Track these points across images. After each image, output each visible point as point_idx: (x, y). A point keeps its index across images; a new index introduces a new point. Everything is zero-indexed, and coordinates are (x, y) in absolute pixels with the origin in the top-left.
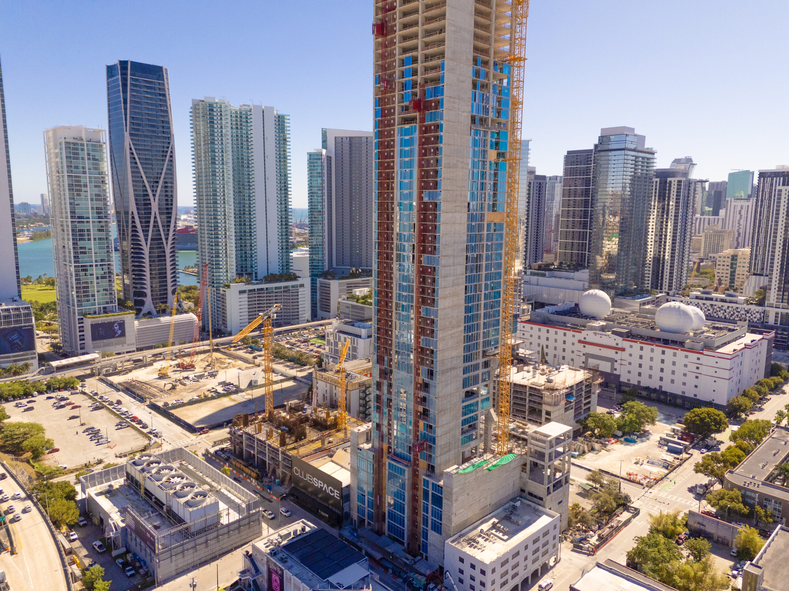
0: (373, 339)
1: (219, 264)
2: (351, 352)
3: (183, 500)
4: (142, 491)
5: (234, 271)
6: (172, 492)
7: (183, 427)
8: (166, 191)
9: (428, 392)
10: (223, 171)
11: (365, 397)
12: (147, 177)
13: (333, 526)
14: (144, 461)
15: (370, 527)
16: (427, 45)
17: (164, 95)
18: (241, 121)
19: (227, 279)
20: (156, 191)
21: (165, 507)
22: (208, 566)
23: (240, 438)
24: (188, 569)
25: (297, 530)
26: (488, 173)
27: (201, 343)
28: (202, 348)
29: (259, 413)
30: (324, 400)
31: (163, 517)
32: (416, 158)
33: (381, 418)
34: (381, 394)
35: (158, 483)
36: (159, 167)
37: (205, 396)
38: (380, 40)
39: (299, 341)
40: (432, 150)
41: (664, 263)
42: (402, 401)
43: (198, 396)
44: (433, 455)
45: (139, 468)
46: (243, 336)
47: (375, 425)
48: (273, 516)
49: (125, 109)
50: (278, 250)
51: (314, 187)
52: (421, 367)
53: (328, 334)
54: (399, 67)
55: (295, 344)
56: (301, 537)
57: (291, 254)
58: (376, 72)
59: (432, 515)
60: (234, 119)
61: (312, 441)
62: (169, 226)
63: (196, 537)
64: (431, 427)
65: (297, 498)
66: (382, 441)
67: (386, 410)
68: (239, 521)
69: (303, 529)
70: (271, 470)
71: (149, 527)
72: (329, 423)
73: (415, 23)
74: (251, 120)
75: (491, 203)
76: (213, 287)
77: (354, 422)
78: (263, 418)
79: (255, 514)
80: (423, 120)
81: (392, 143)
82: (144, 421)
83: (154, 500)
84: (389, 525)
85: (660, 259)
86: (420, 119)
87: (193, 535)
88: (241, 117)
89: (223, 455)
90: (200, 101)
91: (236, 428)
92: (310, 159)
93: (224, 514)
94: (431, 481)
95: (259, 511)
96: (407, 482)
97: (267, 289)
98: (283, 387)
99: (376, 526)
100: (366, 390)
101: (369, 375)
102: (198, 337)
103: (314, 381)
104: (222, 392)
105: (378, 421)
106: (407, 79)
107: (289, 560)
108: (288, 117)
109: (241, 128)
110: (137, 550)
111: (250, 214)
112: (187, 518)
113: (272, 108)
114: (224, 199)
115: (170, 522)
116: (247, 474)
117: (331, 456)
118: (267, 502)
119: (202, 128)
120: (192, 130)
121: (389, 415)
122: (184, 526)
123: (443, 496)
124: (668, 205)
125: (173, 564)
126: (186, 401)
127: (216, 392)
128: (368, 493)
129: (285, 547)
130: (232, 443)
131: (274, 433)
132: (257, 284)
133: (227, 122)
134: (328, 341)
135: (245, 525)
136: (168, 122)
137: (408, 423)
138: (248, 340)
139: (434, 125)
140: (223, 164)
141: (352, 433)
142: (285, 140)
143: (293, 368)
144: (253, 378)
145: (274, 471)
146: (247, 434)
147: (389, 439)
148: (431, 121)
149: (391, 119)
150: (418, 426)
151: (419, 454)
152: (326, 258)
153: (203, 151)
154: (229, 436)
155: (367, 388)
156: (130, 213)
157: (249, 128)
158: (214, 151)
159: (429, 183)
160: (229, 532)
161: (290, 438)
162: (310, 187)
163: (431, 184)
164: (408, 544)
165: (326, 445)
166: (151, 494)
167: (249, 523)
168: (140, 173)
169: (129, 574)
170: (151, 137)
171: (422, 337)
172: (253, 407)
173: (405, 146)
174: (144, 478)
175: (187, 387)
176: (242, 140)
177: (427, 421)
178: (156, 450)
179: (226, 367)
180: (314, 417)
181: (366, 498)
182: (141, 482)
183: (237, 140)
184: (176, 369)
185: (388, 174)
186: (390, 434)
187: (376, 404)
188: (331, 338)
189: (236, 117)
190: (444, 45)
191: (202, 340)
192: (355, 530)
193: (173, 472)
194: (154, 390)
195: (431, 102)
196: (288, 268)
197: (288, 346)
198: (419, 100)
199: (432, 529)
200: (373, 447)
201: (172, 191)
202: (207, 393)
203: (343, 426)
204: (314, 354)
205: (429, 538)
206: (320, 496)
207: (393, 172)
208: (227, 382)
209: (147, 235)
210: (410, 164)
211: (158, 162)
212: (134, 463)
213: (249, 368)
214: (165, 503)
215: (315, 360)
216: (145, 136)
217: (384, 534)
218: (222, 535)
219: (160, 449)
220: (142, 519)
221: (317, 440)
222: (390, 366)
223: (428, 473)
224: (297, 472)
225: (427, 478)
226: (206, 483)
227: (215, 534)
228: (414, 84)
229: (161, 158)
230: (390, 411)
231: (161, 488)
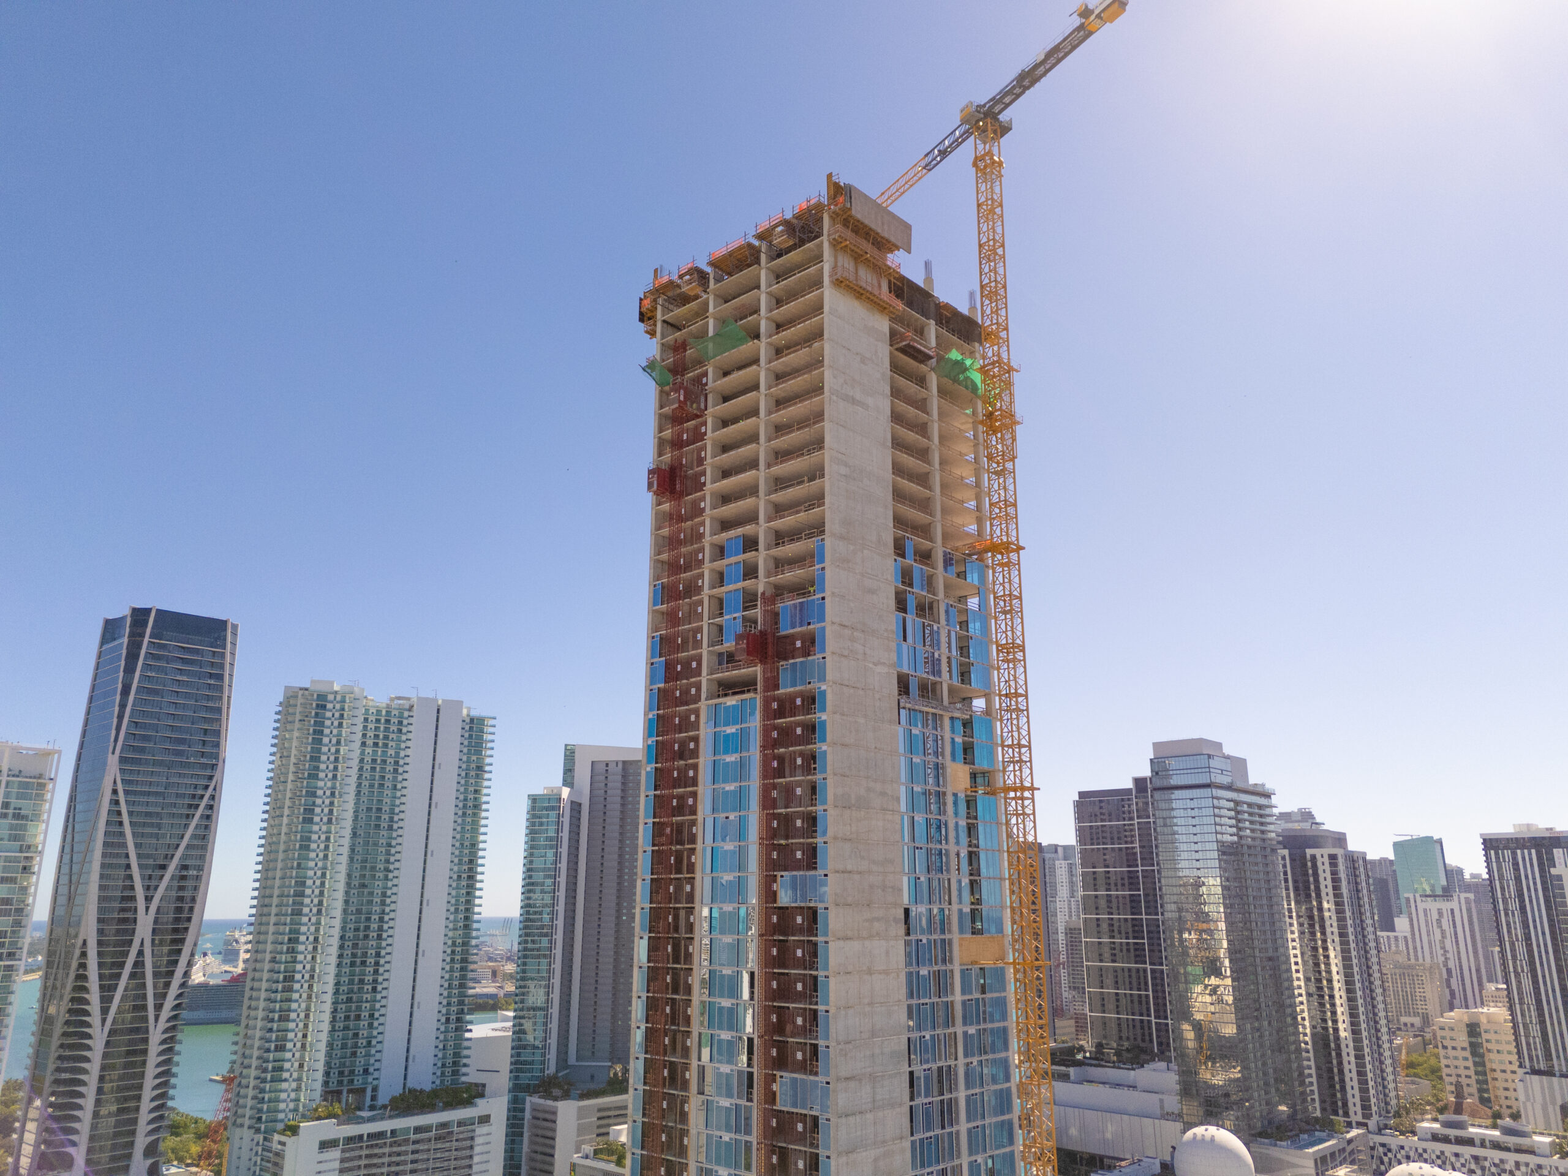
1: (281, 1069)
5: (318, 1086)
8: (181, 888)
10: (328, 839)
12: (139, 856)
16: (779, 510)
17: (220, 677)
18: (386, 729)
19: (296, 1110)
20: (156, 888)
26: (951, 825)
32: (754, 784)
36: (175, 831)
38: (666, 507)
40: (799, 761)
41: (1338, 1047)
49: (123, 706)
50: (435, 1025)
51: (537, 870)
54: (713, 560)
57: (467, 1035)
58: (657, 577)
60: (371, 726)
62: (171, 973)
73: (752, 464)
74: (410, 728)
75: (967, 909)
76: (258, 1131)
80: (772, 683)
81: (692, 745)
85: (1328, 1036)
86: (766, 680)
88: (388, 721)
90: (301, 689)
92: (533, 808)
97: (393, 1132)
106: (731, 587)
108: (491, 722)
109: (386, 745)
111: (380, 937)
113: (459, 704)
114: (320, 903)
119: (295, 743)
120: (274, 749)
124: (1320, 909)
132: (371, 1120)
133: (353, 732)
136: (218, 733)
139: (801, 694)
140: (330, 821)
142: (480, 768)
148: (794, 685)
149: (691, 685)
152: (553, 1041)
153: (289, 795)
156: (80, 942)
157: (403, 746)
158: (314, 795)
159: (793, 853)
162: (529, 870)
163: (799, 855)
168: (124, 845)
170: (170, 765)
173: (726, 752)
176: (383, 769)
183: (373, 769)
185: (679, 828)
189: (378, 721)
190: (823, 504)
195: (792, 638)
196: (455, 1073)
198: (763, 634)
201: (196, 888)
207: (693, 823)
209: (110, 999)
210: (739, 800)
211: (176, 821)
216: (155, 763)
228: (750, 600)
229: (185, 811)
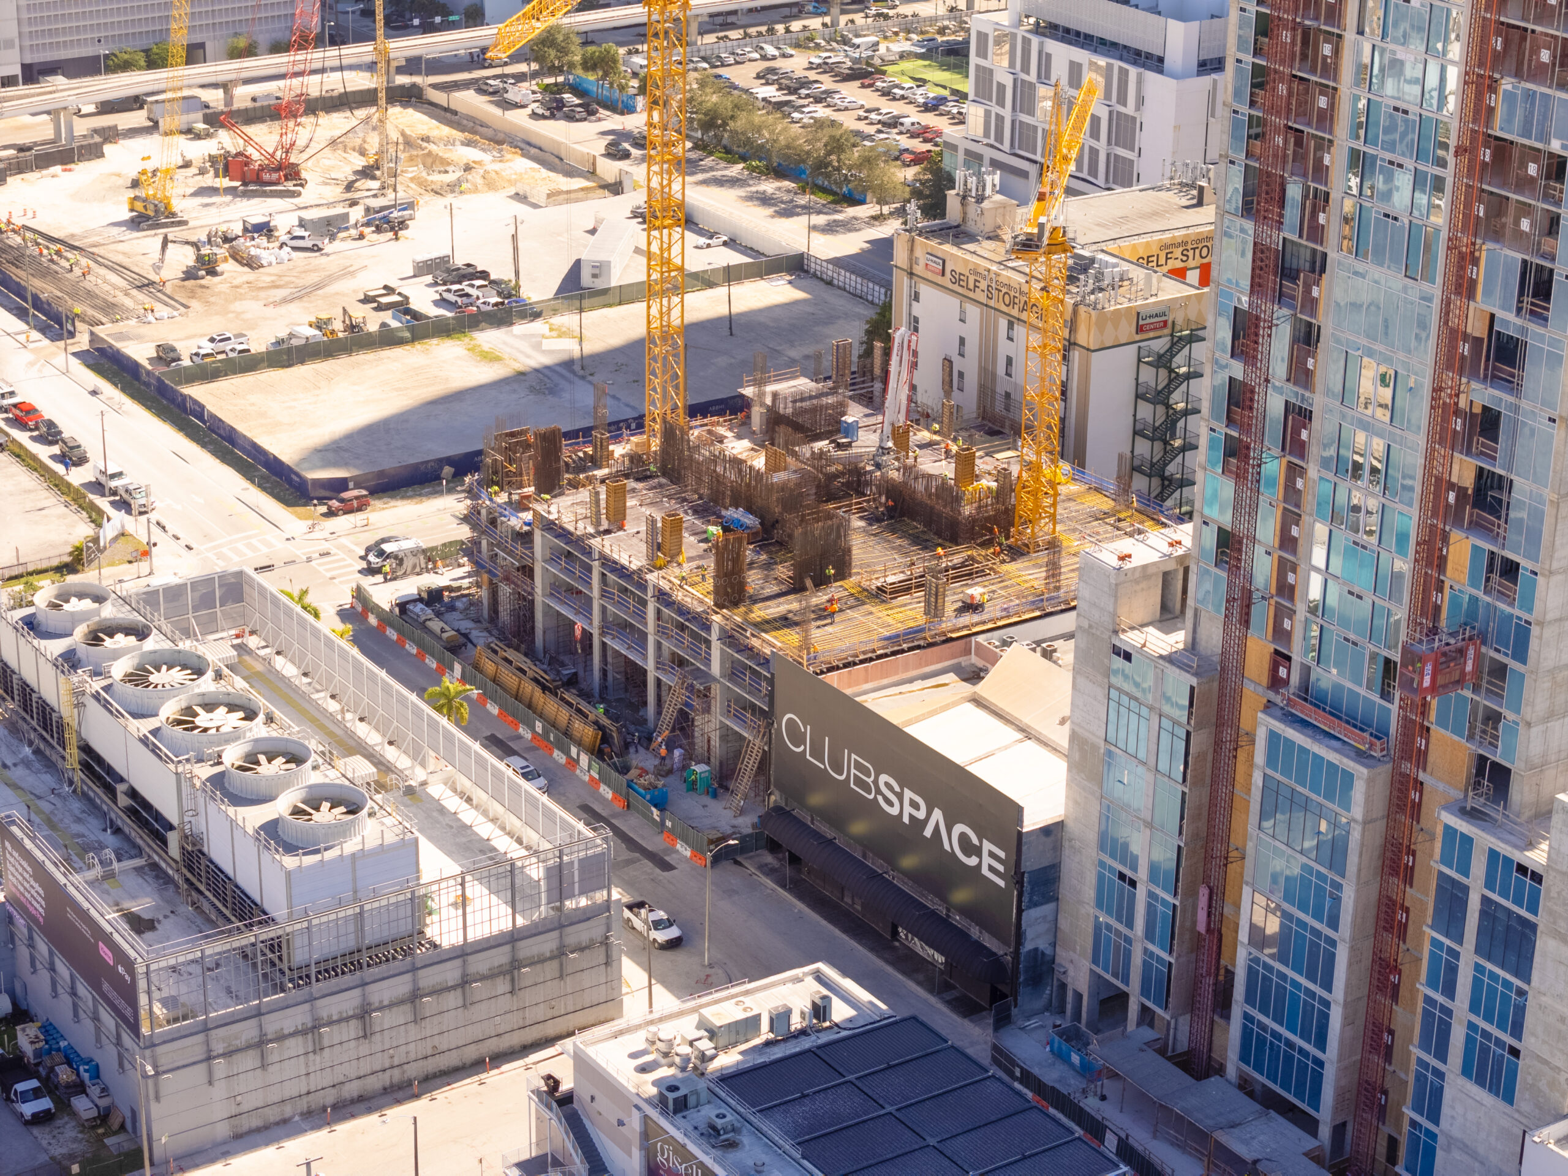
0: (1227, 79)
2: (1102, 145)
3: (254, 817)
4: (73, 755)
6: (205, 771)
7: (245, 470)
9: (1512, 384)
11: (1169, 389)
13: (967, 1008)
14: (76, 618)
15: (1148, 1034)
21: (173, 838)
22: (374, 1118)
23: (520, 549)
24: (285, 1121)
25: (787, 1014)
27: (332, 52)
28: (334, 83)
29: (617, 429)
30: (948, 393)
31: (168, 880)
33: (1245, 507)
34: (1253, 380)
35: (144, 726)
37: (352, 328)
39: (826, 68)
42: (1365, 426)
43: (319, 325)
44: (1509, 715)
45: (55, 647)
46: (539, 27)
47: (1210, 539)
48: (674, 932)
52: (1486, 250)
53: (982, 37)
55: (805, 83)
56: (806, 1043)
59: (1474, 1008)
61: (881, 595)
63: (317, 988)
64: (1510, 570)
65: (794, 860)
66: (1246, 622)
67: (1273, 467)
68: (512, 938)
69: (820, 1011)
70: (669, 713)
71: (108, 918)
72: (967, 510)
77: (1100, 517)
78: (635, 459)
79: (586, 916)
82: (69, 429)
83: (123, 801)
84: (1246, 1034)
87: (303, 976)
89: (436, 625)
91: (503, 498)
93: (443, 900)
94: (1484, 840)
95: (607, 905)
96: (1356, 835)
98: (738, 307)
99: (1183, 1034)
100: (1172, 352)
101: (1193, 276)
102: (315, 23)
103: (902, 285)
104: (433, 311)
105: (1226, 520)
107: (746, 1139)
110: (60, 1011)
112: (275, 901)
115: (198, 909)
116: (553, 724)
117: (974, 676)
118: (648, 865)
121: (1292, 494)
122: (265, 933)
123: (1541, 920)
125: (220, 1090)
126: (258, 345)
127: (403, 308)
128: (1154, 871)
129: (730, 1079)
130: (479, 566)
131: (689, 539)
134: (985, 76)
135: (541, 960)
137: (1391, 541)
138: (563, 51)
141: (1089, 569)
143: (788, 211)
144: (589, 251)
145: (684, 723)
146: (551, 527)
147: (1282, 613)
150: (1441, 563)
151: (1434, 703)
154: (464, 533)
155: (1177, 343)
160: (464, 983)
161: (768, 566)
164: (1339, 1130)
165: (951, 621)
166: (110, 770)
167: (560, 953)
169: (29, 1109)
171: (1507, 84)
172: (584, 395)
174: (78, 693)
175: (263, 277)
177: (1494, 538)
178: (127, 571)
179: (453, 187)
180: (894, 475)
181: (1141, 892)
182: (65, 710)
184: (209, 180)
186: (1286, 590)
187: (1222, 429)
188: (1000, 64)
191: (337, 39)
192: (1073, 1037)
193: (206, 684)
194: (106, 282)
197: (770, 92)
199: (1466, 1072)
200: (1193, 646)
202: (359, 312)
203: (1043, 530)
204: (905, 142)
205: (1446, 1110)
206: (908, 862)
208: (459, 261)
212: (31, 624)
213: (568, 197)
214: (174, 820)
215: (910, 173)
217: (1220, 1070)
218: (438, 991)
219: (143, 566)
220: (77, 878)
221: (903, 589)
222: (1316, 232)
223: (1473, 802)
224: (798, 740)
225: (1463, 826)
226: (355, 747)
227: (401, 986)
230: (1294, 471)
231: (155, 750)
